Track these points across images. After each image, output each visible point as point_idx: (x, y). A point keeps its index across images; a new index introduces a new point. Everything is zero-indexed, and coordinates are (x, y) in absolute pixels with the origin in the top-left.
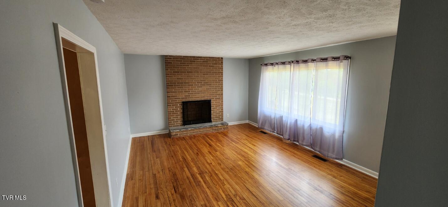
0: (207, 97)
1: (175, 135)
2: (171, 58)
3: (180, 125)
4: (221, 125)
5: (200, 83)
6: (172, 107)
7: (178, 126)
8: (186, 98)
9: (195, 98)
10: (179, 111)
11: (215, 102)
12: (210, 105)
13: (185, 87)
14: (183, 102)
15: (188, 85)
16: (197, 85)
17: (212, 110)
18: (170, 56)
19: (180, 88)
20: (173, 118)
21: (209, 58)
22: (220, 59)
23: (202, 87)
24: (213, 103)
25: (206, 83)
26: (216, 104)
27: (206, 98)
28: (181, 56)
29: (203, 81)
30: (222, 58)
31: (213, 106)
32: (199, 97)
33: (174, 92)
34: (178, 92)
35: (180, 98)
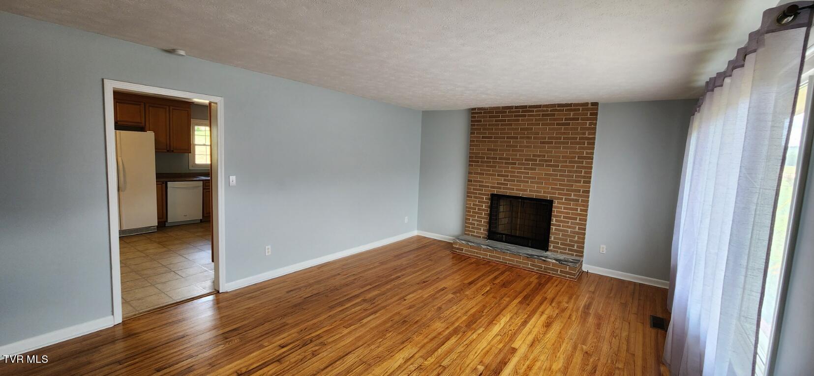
0: (544, 192)
1: (458, 249)
2: (481, 113)
3: (483, 238)
4: (554, 261)
5: (532, 160)
6: (473, 201)
7: (480, 237)
8: (500, 188)
9: (517, 190)
10: (483, 210)
11: (565, 208)
12: (551, 211)
13: (500, 167)
14: (493, 195)
15: (506, 163)
16: (523, 164)
17: (554, 225)
18: (479, 109)
19: (491, 167)
20: (473, 220)
21: (560, 105)
22: (590, 106)
23: (535, 169)
24: (558, 208)
25: (546, 161)
26: (567, 213)
27: (542, 195)
28: (498, 108)
29: (539, 156)
30: (595, 104)
31: (556, 216)
32: (526, 190)
33: (480, 174)
34: (487, 174)
35: (488, 187)
